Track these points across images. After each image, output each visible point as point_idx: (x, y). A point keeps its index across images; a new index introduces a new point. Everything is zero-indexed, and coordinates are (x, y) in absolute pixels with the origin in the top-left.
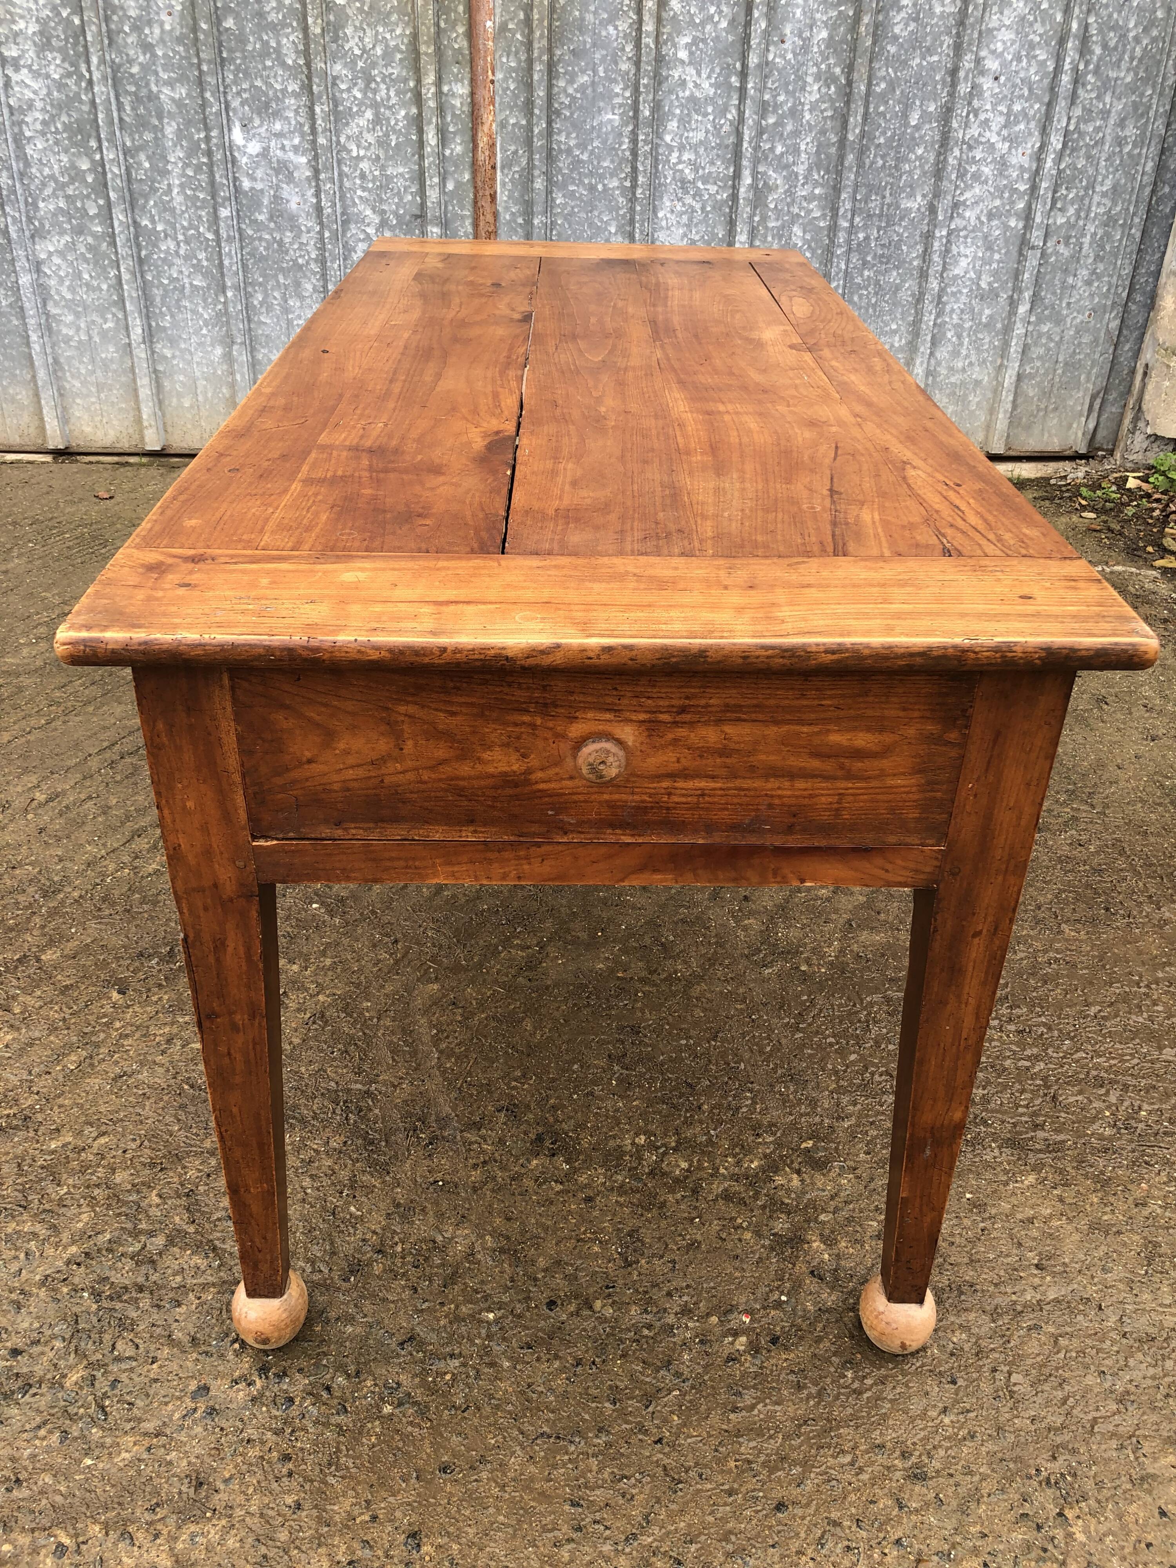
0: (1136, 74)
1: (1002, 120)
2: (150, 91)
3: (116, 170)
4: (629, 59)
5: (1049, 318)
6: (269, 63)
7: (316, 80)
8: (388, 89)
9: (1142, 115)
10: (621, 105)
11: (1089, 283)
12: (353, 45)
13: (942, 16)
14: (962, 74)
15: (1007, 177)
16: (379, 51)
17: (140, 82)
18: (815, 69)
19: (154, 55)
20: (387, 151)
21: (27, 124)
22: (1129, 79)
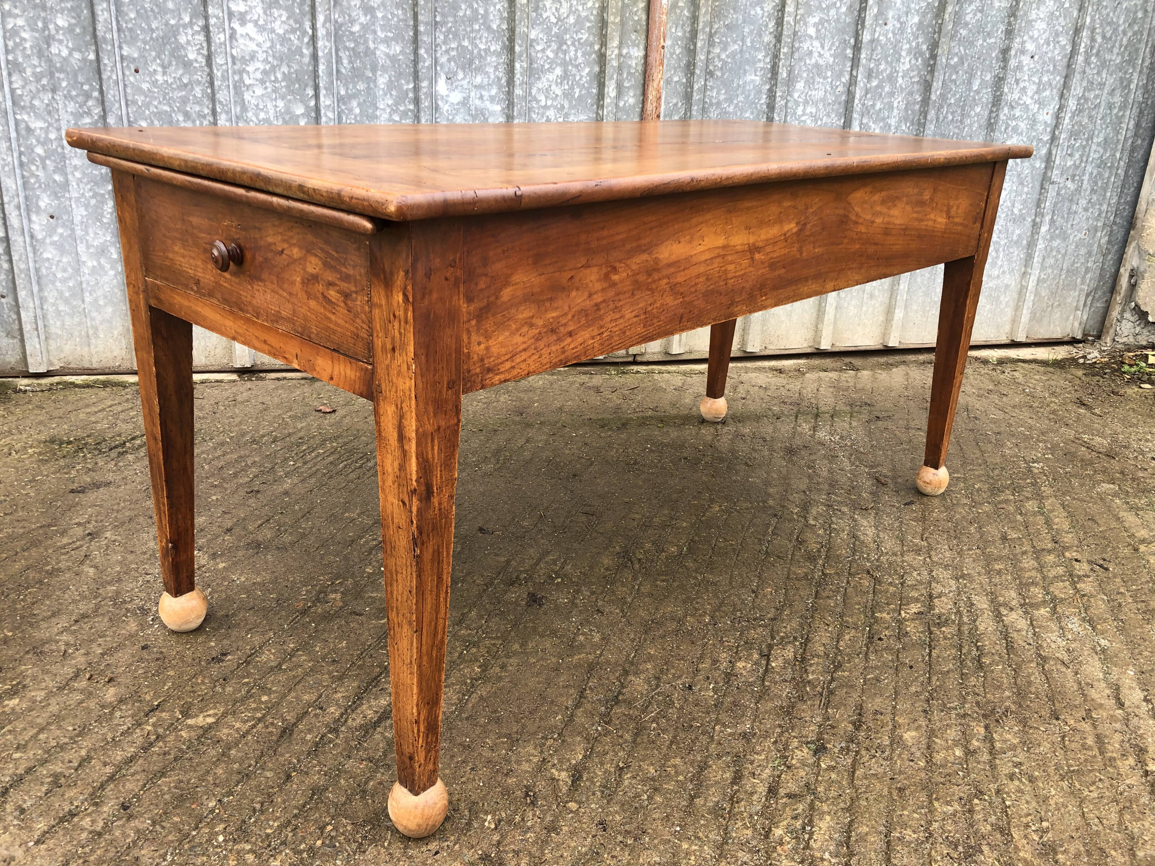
0: (1123, 57)
1: (1035, 87)
2: (368, 48)
3: (330, 115)
4: (771, 33)
5: (1058, 236)
6: (477, 27)
7: (518, 41)
8: (576, 51)
9: (1125, 88)
10: (762, 69)
11: (1086, 210)
12: (549, 14)
13: (999, 10)
14: (1013, 52)
15: (1036, 131)
16: (572, 20)
17: (359, 39)
18: (908, 46)
19: (374, 16)
20: (570, 102)
21: (248, 73)
22: (1118, 61)
